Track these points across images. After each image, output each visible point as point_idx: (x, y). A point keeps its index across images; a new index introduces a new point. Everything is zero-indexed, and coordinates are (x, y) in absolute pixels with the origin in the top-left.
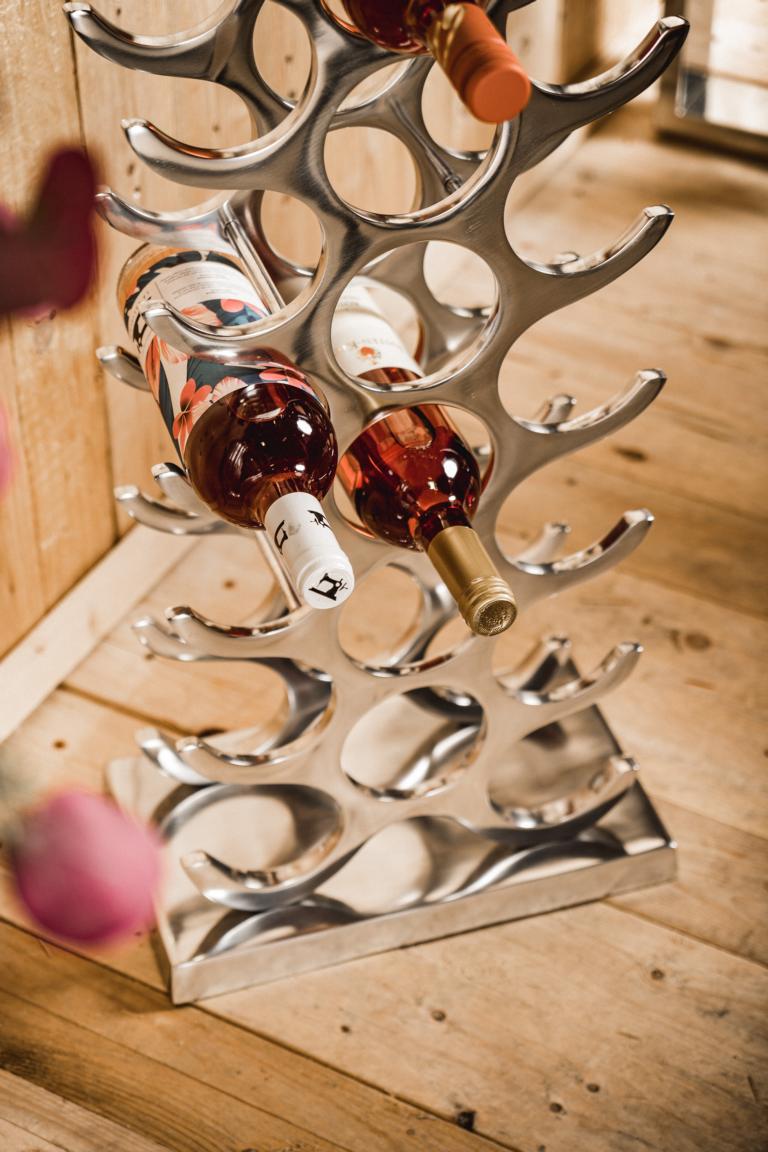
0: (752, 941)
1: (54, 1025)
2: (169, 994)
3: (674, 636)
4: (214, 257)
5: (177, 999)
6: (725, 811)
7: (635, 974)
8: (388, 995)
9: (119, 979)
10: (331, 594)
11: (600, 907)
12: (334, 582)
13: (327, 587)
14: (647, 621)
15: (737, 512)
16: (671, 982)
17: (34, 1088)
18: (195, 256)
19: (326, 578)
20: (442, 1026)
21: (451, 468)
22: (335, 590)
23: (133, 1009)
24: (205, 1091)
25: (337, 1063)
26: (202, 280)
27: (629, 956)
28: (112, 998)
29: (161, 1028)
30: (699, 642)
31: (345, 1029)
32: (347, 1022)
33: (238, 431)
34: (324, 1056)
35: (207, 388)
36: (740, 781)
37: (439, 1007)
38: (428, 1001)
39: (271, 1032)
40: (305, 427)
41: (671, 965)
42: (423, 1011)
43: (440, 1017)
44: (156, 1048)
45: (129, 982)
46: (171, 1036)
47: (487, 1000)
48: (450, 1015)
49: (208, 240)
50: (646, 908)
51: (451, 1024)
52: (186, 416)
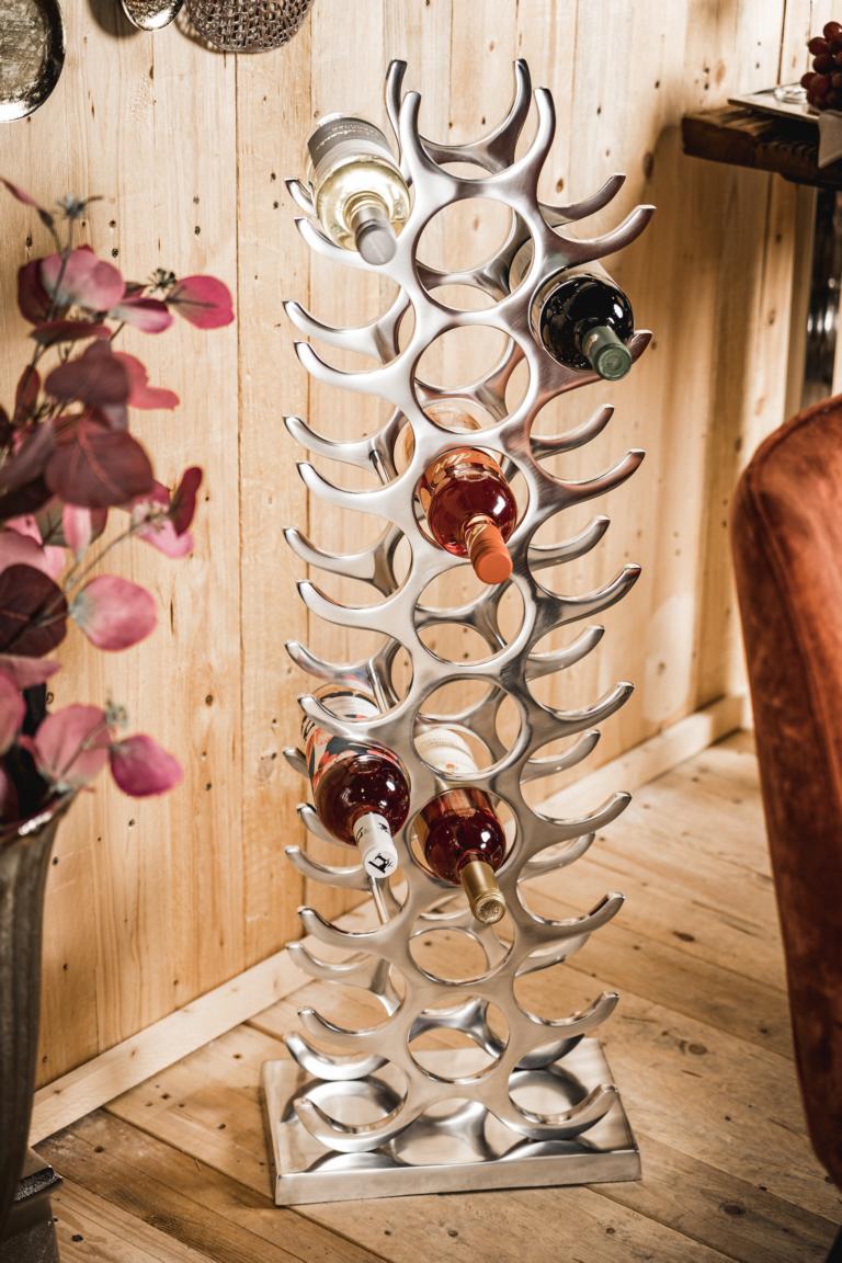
0: (681, 1220)
1: (193, 1207)
2: (273, 1200)
3: (682, 1045)
4: (360, 696)
5: (278, 1202)
6: (686, 1147)
7: (595, 1229)
8: (422, 1219)
9: (242, 1188)
10: (382, 868)
11: (582, 1190)
12: (384, 860)
13: (379, 862)
14: (665, 1034)
16: (619, 1236)
17: (171, 1238)
18: (350, 694)
19: (380, 857)
20: (455, 1240)
21: (486, 836)
22: (385, 866)
23: (248, 1205)
24: (285, 1254)
25: (377, 1251)
26: (348, 704)
27: (594, 1218)
28: (235, 1198)
29: (264, 1219)
30: (698, 1050)
31: (387, 1233)
32: (390, 1229)
33: (348, 780)
34: (369, 1246)
35: (337, 754)
36: (702, 1131)
37: (454, 1229)
38: (448, 1225)
39: (337, 1228)
41: (622, 1227)
42: (443, 1230)
43: (454, 1234)
44: (258, 1228)
45: (249, 1191)
46: (270, 1223)
47: (489, 1229)
48: (460, 1234)
49: (358, 684)
50: (613, 1193)
51: (460, 1239)
52: (322, 767)
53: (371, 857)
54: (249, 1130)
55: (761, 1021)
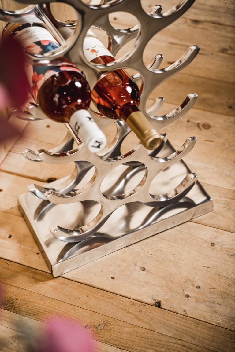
1: (15, 290)
2: (52, 274)
3: (198, 125)
4: (35, 24)
5: (55, 276)
6: (225, 184)
7: (205, 245)
8: (125, 264)
9: (34, 270)
10: (99, 147)
11: (189, 223)
12: (99, 143)
13: (97, 144)
14: (188, 121)
15: (211, 79)
16: (217, 246)
17: (12, 313)
18: (28, 25)
19: (97, 142)
20: (145, 272)
21: (129, 90)
22: (100, 145)
23: (40, 281)
24: (70, 306)
25: (112, 291)
26: (33, 34)
27: (202, 239)
28: (33, 278)
29: (51, 286)
30: (207, 126)
31: (113, 278)
32: (113, 276)
33: (55, 90)
34: (107, 289)
35: (41, 75)
36: (228, 173)
37: (142, 266)
38: (138, 264)
39: (88, 283)
40: (78, 85)
41: (216, 240)
42: (138, 268)
43: (144, 269)
44: (51, 293)
45: (38, 271)
46: (55, 288)
47: (158, 261)
48: (146, 269)
49: (32, 18)
50: (205, 222)
51: (147, 271)
52: (36, 86)
53: (92, 143)
54: (24, 235)
55: (227, 102)
